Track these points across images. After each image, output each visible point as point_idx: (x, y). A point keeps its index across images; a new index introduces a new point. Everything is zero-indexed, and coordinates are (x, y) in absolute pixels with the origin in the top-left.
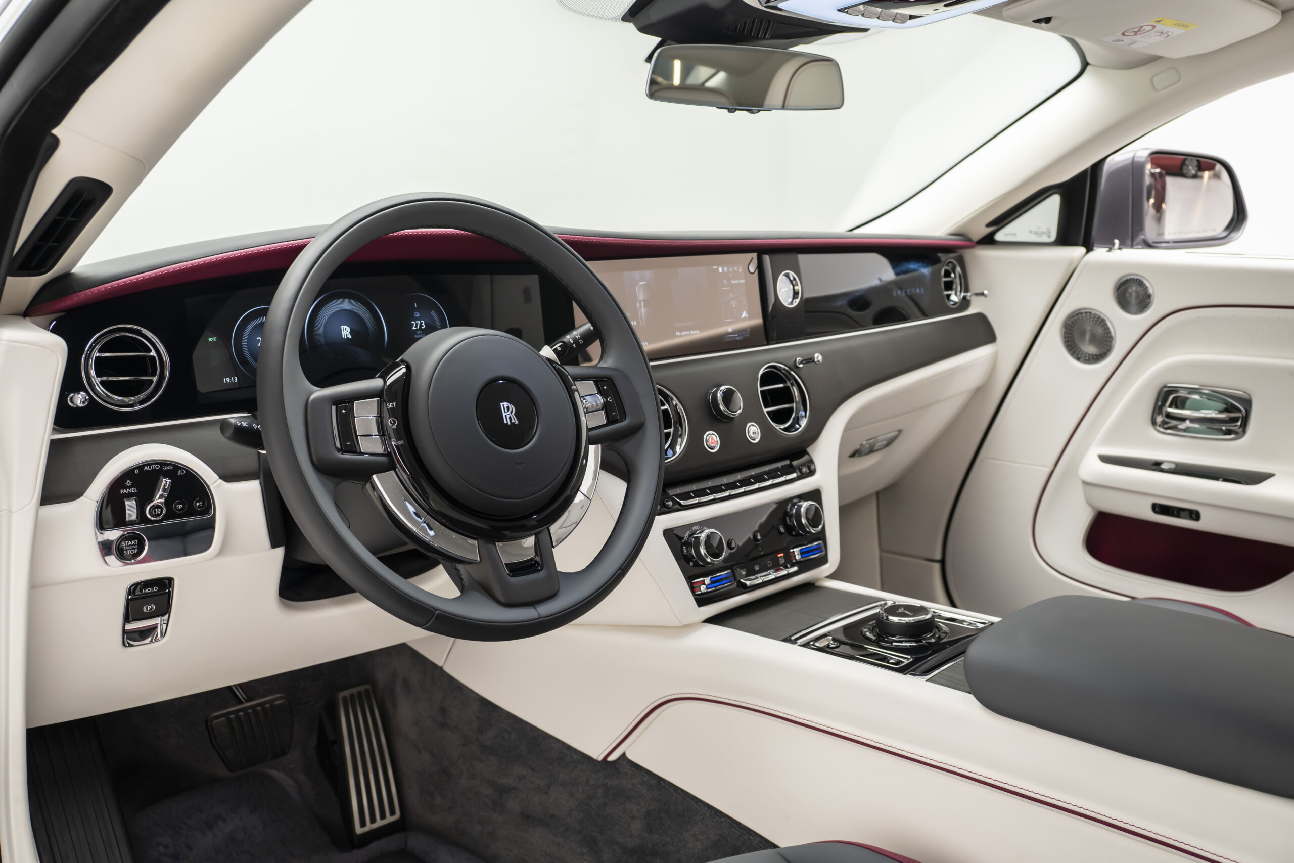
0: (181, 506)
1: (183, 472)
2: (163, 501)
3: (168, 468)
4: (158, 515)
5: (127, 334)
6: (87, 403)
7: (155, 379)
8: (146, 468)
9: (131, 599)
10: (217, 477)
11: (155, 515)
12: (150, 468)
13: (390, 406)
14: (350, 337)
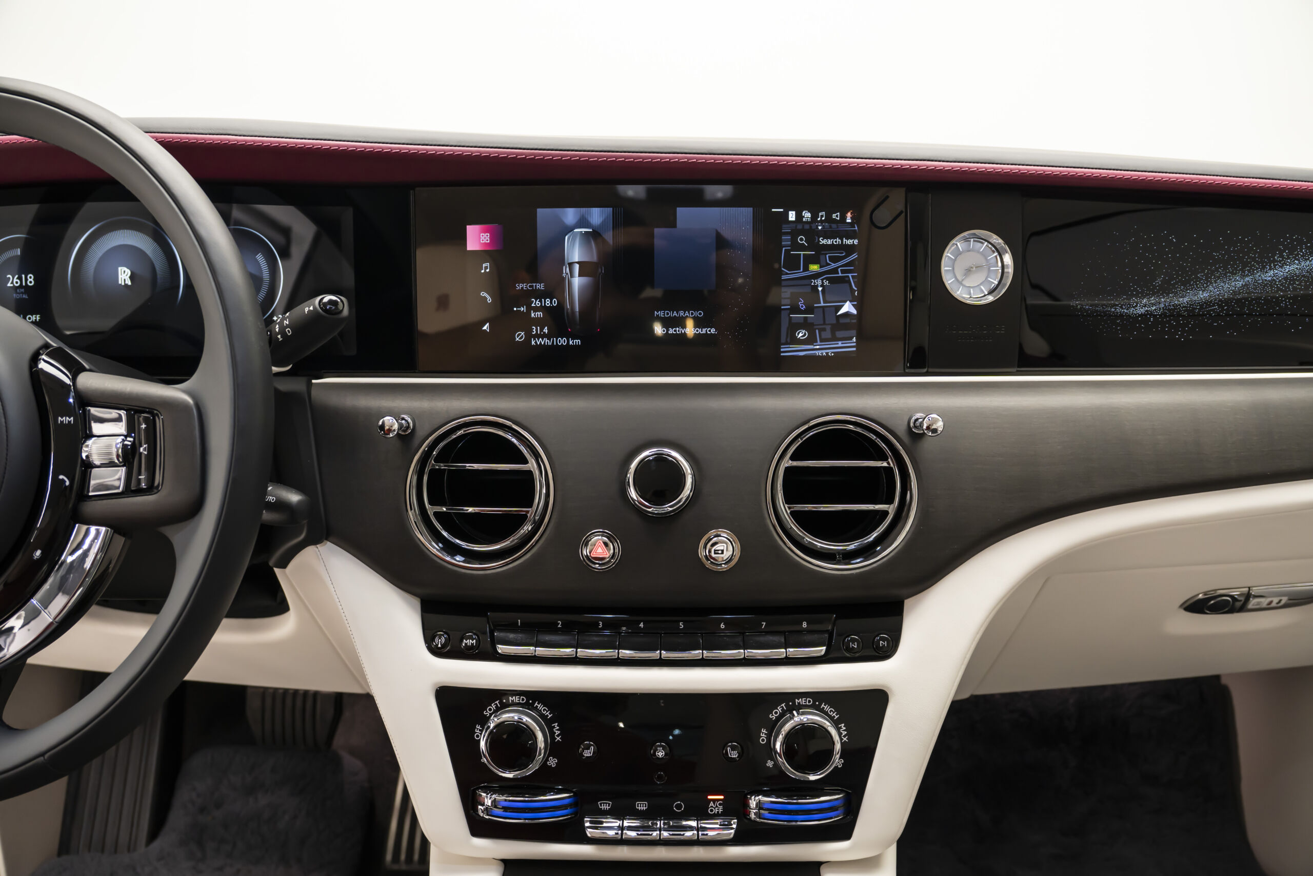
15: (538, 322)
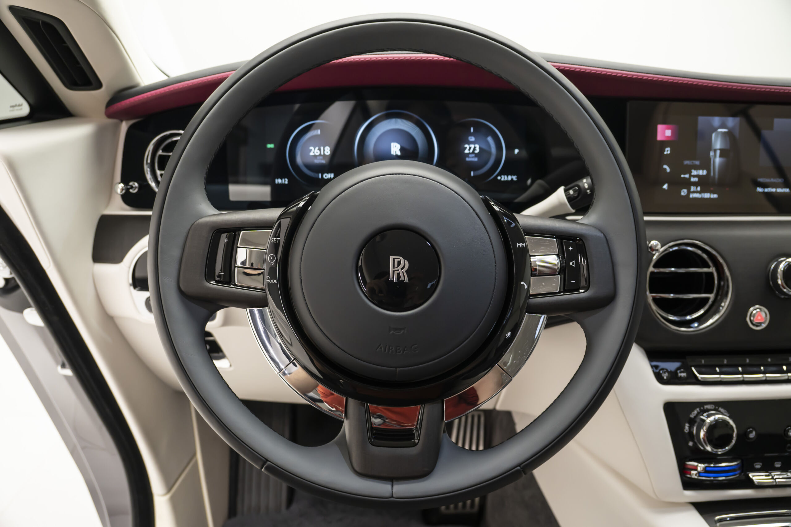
13: (274, 240)
15: (695, 184)
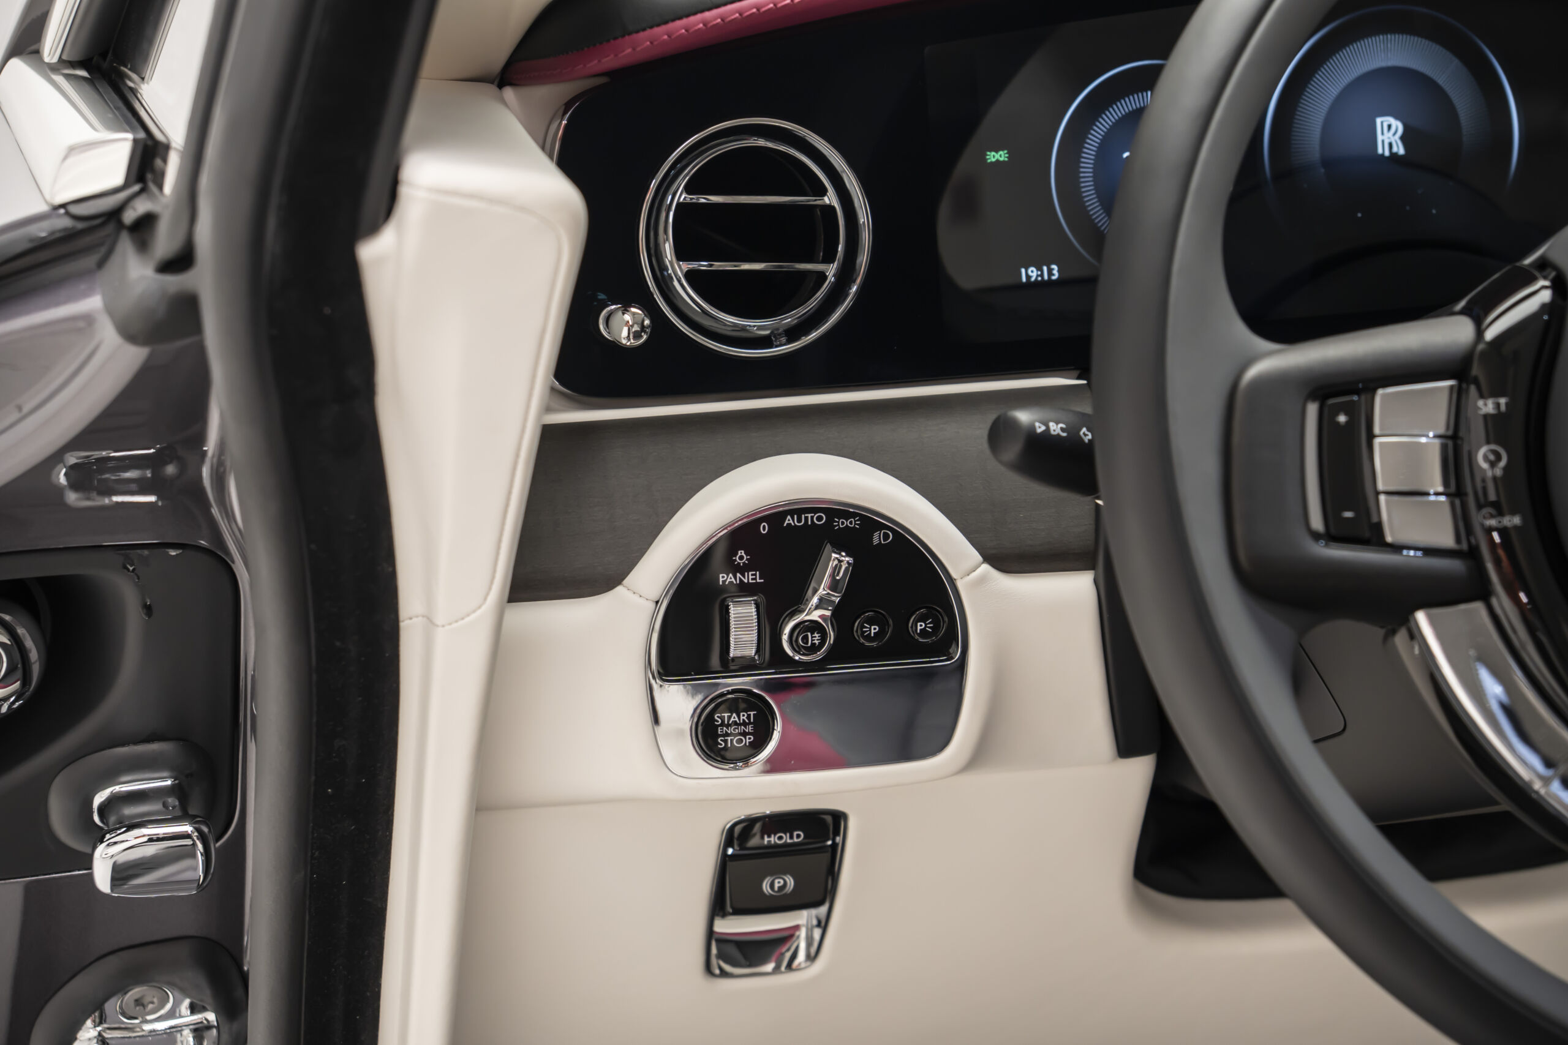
0: (874, 629)
1: (886, 536)
2: (828, 613)
3: (847, 523)
4: (814, 649)
5: (762, 142)
6: (645, 337)
7: (831, 270)
8: (789, 520)
9: (732, 856)
10: (976, 556)
11: (806, 648)
12: (799, 521)
13: (1487, 406)
14: (1402, 151)
